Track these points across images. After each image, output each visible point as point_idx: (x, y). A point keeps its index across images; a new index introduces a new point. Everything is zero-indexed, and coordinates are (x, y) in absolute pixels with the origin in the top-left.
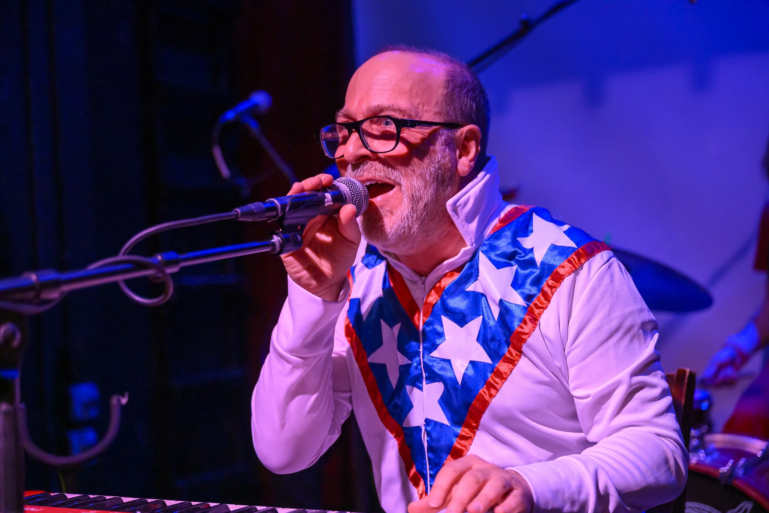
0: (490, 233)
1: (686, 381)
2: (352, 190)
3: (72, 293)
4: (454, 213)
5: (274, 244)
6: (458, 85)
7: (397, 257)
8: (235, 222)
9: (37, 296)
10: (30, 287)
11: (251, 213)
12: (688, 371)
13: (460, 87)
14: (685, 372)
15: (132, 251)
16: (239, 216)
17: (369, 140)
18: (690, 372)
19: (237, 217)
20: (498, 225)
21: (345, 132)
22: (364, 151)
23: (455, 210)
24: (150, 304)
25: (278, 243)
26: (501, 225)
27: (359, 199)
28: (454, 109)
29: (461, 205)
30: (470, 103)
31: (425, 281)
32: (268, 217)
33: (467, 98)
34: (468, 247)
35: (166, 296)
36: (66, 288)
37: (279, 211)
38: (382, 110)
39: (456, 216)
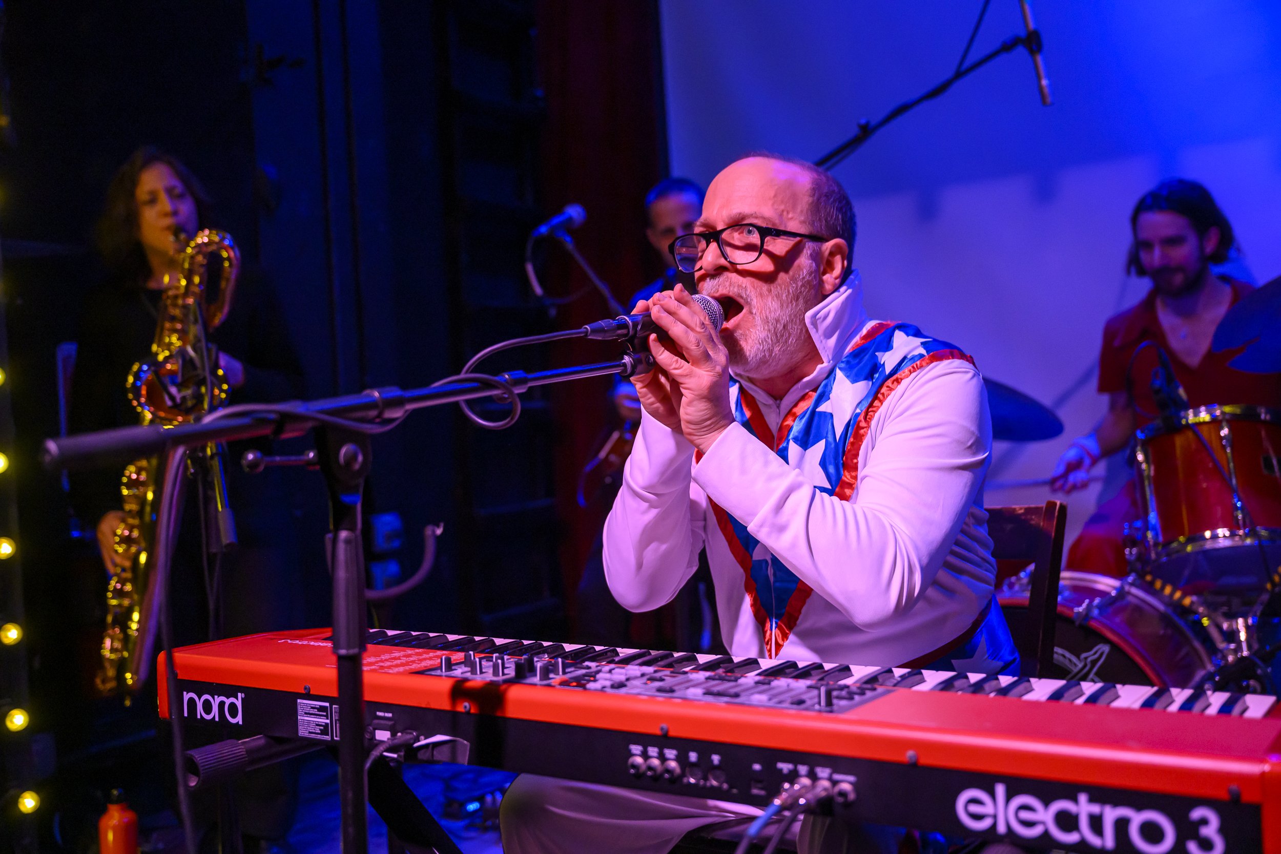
0: (849, 350)
1: (1056, 514)
2: (707, 309)
3: (415, 411)
4: (812, 326)
5: (625, 365)
6: (824, 194)
7: (751, 380)
8: (583, 341)
9: (380, 415)
10: (373, 405)
11: (601, 330)
12: (1058, 503)
13: (826, 196)
14: (1056, 504)
15: (477, 368)
16: (588, 334)
17: (728, 250)
18: (1061, 505)
19: (586, 335)
20: (859, 342)
21: (703, 243)
22: (723, 261)
23: (815, 324)
24: (494, 427)
25: (629, 363)
26: (862, 342)
27: (713, 318)
28: (820, 219)
29: (820, 318)
30: (836, 214)
31: (779, 404)
32: (618, 335)
33: (834, 209)
34: (825, 365)
35: (512, 419)
36: (410, 407)
37: (631, 330)
38: (743, 218)
39: (815, 330)
